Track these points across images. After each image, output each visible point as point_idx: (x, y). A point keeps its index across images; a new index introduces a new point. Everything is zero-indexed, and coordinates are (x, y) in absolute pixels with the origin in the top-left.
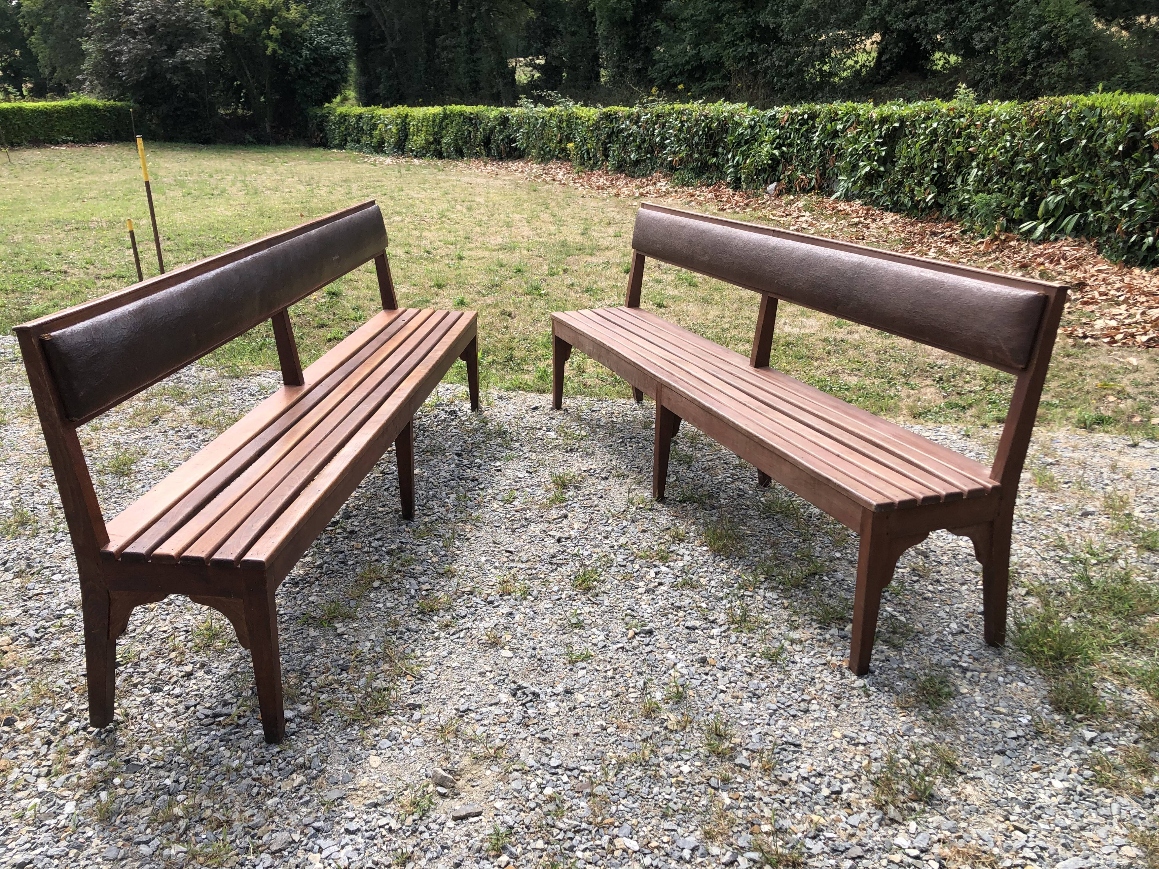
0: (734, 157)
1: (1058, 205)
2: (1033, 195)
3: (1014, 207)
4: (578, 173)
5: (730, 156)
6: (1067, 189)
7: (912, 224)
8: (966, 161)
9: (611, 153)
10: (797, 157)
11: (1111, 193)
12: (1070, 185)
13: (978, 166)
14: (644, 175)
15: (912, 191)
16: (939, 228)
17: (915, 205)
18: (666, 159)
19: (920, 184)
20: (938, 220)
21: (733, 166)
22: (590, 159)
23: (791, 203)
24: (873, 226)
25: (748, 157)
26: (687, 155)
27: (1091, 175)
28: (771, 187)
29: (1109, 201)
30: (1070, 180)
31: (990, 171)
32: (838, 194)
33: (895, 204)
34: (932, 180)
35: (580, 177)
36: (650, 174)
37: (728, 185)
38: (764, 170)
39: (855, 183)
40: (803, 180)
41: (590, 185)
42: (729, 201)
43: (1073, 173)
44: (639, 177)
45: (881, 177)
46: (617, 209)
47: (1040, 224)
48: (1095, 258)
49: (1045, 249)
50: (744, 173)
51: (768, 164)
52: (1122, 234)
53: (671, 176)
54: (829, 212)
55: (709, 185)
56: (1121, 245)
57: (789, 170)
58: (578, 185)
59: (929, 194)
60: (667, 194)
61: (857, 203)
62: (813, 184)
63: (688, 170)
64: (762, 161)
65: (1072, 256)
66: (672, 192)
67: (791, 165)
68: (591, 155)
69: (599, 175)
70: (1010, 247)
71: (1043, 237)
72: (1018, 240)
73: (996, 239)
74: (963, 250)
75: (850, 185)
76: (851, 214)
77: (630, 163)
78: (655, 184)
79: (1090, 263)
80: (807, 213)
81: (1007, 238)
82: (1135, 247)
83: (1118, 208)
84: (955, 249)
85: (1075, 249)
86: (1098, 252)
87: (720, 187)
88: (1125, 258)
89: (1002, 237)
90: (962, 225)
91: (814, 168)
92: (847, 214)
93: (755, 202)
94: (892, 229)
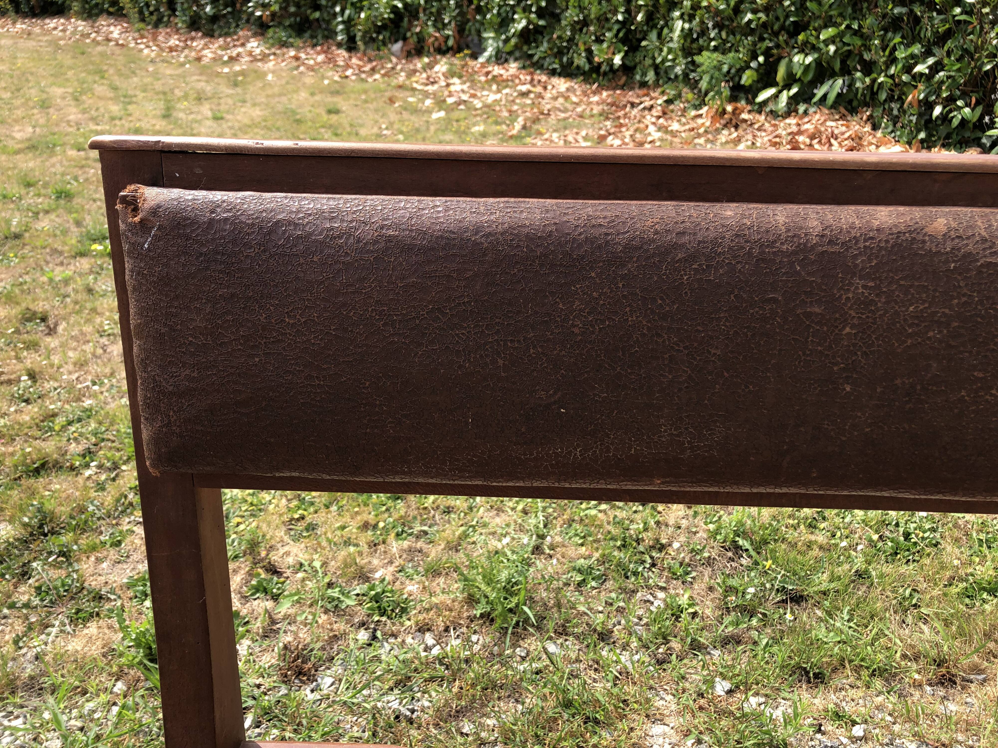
0: (343, 10)
1: (808, 67)
2: (767, 53)
3: (741, 70)
4: (139, 31)
5: (338, 9)
6: (822, 45)
7: (594, 93)
8: (662, 11)
9: (179, 7)
10: (425, 9)
11: (894, 49)
12: (828, 42)
13: (682, 17)
14: (227, 35)
15: (589, 52)
16: (631, 96)
17: (596, 69)
18: (253, 13)
19: (599, 41)
20: (627, 86)
21: (343, 22)
22: (151, 13)
23: (430, 66)
24: (548, 95)
25: (361, 9)
26: (281, 8)
27: (860, 26)
28: (397, 47)
29: (893, 60)
30: (831, 31)
31: (702, 22)
32: (486, 54)
33: (565, 67)
34: (616, 36)
35: (142, 37)
36: (235, 33)
37: (339, 45)
38: (384, 27)
39: (506, 41)
40: (436, 39)
41: (158, 47)
42: (348, 66)
43: (829, 24)
44: (220, 36)
45: (541, 33)
46: (204, 78)
47: (780, 92)
48: (875, 136)
49: (798, 125)
50: (360, 30)
51: (389, 19)
52: (915, 104)
53: (262, 34)
54: (483, 79)
55: (314, 46)
56: (914, 119)
57: (417, 26)
58: (142, 46)
59: (614, 54)
60: (264, 58)
61: (513, 67)
62: (451, 43)
63: (285, 28)
64: (382, 14)
65: (843, 134)
66: (269, 55)
67: (418, 19)
68: (152, 9)
69: (167, 33)
70: (745, 121)
71: (789, 108)
72: (750, 112)
73: (724, 112)
74: (687, 127)
75: (501, 44)
76: (512, 81)
77: (206, 19)
78: (243, 45)
79: (873, 144)
80: (456, 80)
81: (735, 109)
82: (939, 122)
83: (908, 69)
84: (675, 126)
85: (842, 125)
86: (875, 127)
87: (329, 48)
88: (922, 135)
89: (729, 108)
90: (663, 93)
91: (450, 22)
92: (508, 80)
93: (383, 67)
94: (575, 99)
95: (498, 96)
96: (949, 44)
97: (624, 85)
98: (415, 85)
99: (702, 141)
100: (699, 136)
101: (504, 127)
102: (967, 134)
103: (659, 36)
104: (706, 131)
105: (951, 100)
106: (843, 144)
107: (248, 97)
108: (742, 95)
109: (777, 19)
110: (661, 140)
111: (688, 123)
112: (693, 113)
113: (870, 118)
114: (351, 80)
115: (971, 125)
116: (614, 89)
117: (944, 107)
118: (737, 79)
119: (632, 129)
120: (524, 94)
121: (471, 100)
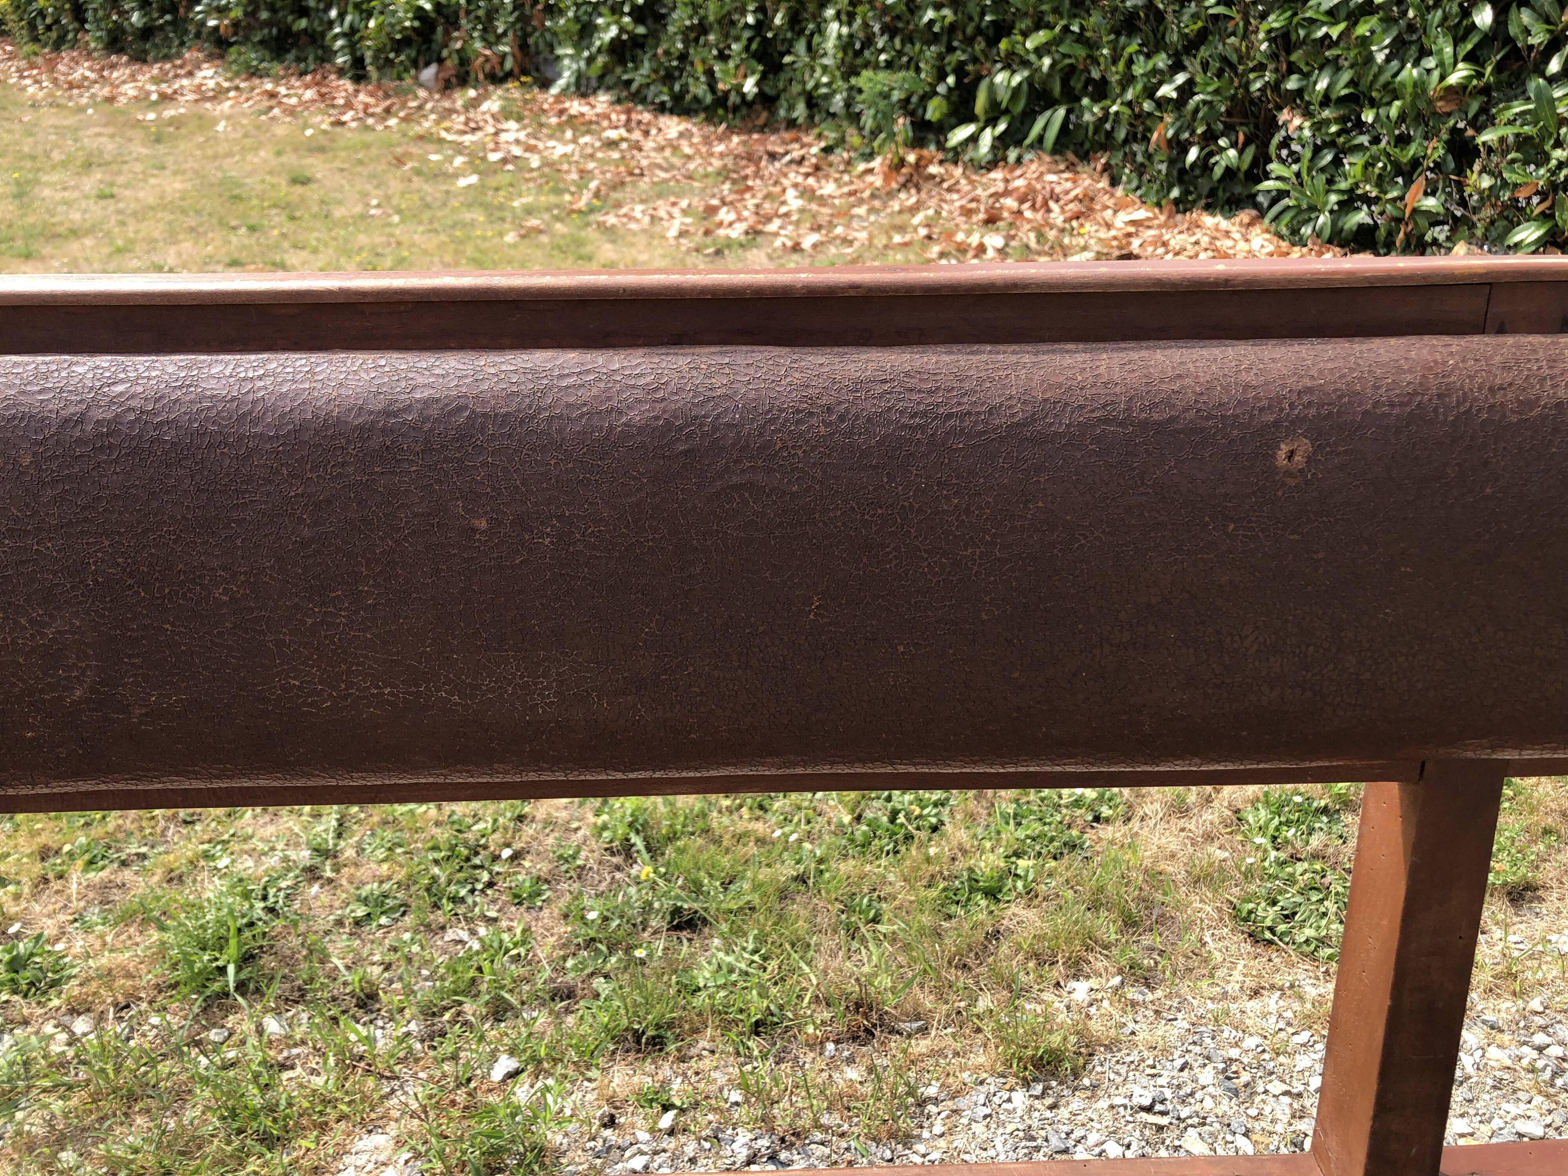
0: (342, 15)
1: (1016, 91)
2: (960, 70)
3: (925, 98)
4: (27, 57)
5: (333, 13)
6: (1033, 58)
7: (720, 139)
8: (811, 8)
9: (89, 15)
10: (468, 12)
11: (1130, 62)
12: (1040, 52)
13: (837, 16)
14: (167, 58)
15: (710, 73)
16: (774, 143)
17: (721, 100)
18: (203, 23)
19: (723, 57)
20: (767, 127)
21: (344, 35)
22: (49, 28)
23: (474, 104)
24: (649, 144)
25: (369, 13)
26: (246, 14)
27: (1082, 28)
28: (429, 73)
29: (1128, 79)
30: (1041, 37)
31: (866, 25)
32: (561, 83)
33: (678, 98)
34: (747, 49)
35: (32, 66)
36: (179, 55)
37: (341, 72)
38: (406, 42)
39: (590, 60)
40: (487, 59)
41: (55, 81)
42: (349, 105)
43: (1039, 24)
44: (156, 60)
45: (641, 47)
46: (109, 130)
47: (982, 129)
48: (1112, 195)
49: (1007, 181)
50: (369, 47)
51: (413, 28)
52: (1164, 145)
53: (222, 57)
54: (554, 120)
55: (302, 74)
56: (1163, 167)
57: (457, 39)
58: (28, 82)
59: (745, 76)
60: (219, 94)
61: (603, 99)
62: (509, 64)
63: (254, 45)
64: (401, 21)
65: (1067, 192)
66: (228, 90)
67: (458, 29)
68: (48, 21)
69: (73, 59)
70: (932, 177)
71: (995, 155)
72: (941, 162)
73: (902, 162)
74: (846, 190)
75: (582, 64)
76: (597, 123)
77: (133, 34)
78: (190, 74)
79: (1108, 207)
80: (512, 125)
81: (919, 159)
82: (1197, 172)
83: (1150, 92)
84: (828, 188)
85: (1067, 180)
86: (1114, 182)
87: (325, 78)
88: (1175, 193)
89: (911, 158)
90: (820, 136)
91: (505, 33)
92: (591, 122)
93: (404, 106)
94: (687, 150)
95: (569, 148)
96: (1204, 52)
97: (765, 125)
98: (444, 134)
99: (861, 211)
100: (861, 202)
101: (567, 197)
102: (1238, 190)
103: (809, 47)
104: (873, 196)
105: (1210, 137)
106: (1067, 208)
107: (170, 161)
108: (931, 136)
109: (971, 19)
110: (802, 211)
111: (851, 182)
112: (862, 167)
113: (1107, 167)
114: (350, 129)
115: (1241, 176)
116: (750, 132)
117: (1202, 149)
118: (920, 111)
119: (760, 195)
120: (612, 144)
121: (527, 155)
